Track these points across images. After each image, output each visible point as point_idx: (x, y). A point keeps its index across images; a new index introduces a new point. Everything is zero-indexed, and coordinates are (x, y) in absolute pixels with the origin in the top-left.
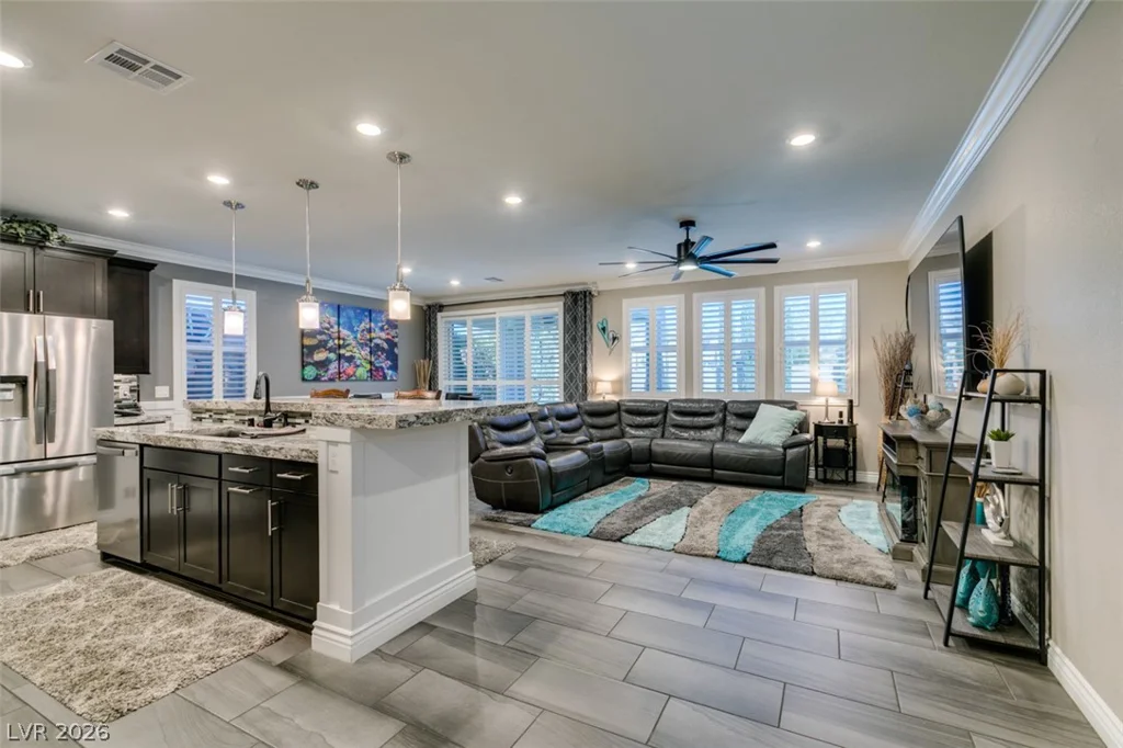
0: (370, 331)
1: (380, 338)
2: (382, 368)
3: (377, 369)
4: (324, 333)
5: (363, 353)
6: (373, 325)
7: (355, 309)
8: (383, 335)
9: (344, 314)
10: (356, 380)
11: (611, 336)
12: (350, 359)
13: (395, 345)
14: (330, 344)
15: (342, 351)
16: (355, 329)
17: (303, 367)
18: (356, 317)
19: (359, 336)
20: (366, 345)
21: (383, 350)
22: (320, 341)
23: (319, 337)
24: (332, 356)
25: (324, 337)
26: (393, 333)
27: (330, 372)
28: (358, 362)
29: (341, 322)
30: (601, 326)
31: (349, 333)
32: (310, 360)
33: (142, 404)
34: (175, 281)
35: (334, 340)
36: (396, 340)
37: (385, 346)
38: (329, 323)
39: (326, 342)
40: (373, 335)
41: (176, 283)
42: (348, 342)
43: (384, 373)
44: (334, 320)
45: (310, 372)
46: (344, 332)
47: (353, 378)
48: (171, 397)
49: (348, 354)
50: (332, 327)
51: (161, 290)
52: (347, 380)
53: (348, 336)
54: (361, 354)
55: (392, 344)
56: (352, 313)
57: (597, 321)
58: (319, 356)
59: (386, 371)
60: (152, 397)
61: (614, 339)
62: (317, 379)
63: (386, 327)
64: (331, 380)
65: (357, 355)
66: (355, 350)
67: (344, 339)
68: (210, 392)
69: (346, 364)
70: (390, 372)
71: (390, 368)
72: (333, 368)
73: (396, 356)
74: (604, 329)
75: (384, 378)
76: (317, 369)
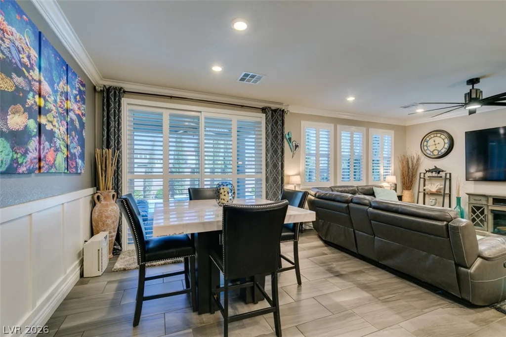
1: (74, 111)
2: (75, 155)
3: (72, 157)
4: (23, 75)
5: (61, 128)
6: (69, 89)
7: (54, 51)
8: (76, 109)
9: (45, 53)
10: (55, 173)
11: (294, 145)
12: (50, 136)
14: (30, 100)
15: (43, 120)
16: (55, 86)
18: (56, 67)
19: (58, 100)
20: (64, 118)
21: (76, 129)
22: (18, 88)
23: (16, 78)
24: (33, 125)
25: (22, 81)
26: (82, 108)
27: (28, 157)
28: (57, 143)
29: (42, 65)
30: (287, 137)
31: (50, 91)
35: (34, 94)
36: (84, 119)
37: (77, 124)
38: (28, 57)
39: (26, 95)
40: (69, 104)
42: (48, 105)
43: (76, 164)
44: (34, 55)
45: (3, 153)
46: (45, 86)
47: (53, 170)
49: (48, 127)
50: (32, 68)
52: (47, 172)
53: (49, 95)
54: (61, 133)
56: (52, 58)
57: (286, 132)
58: (15, 121)
59: (77, 160)
61: (297, 146)
62: (12, 168)
63: (78, 98)
64: (29, 172)
65: (56, 131)
66: (55, 121)
67: (44, 98)
69: (47, 144)
70: (80, 163)
71: (80, 156)
72: (33, 148)
73: (84, 140)
74: (290, 139)
75: (77, 169)
76: (12, 148)
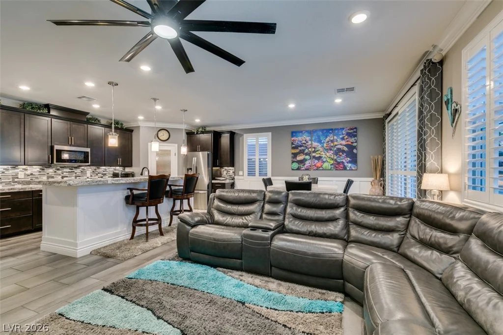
0: (332, 141)
1: (341, 144)
2: (343, 162)
3: (339, 163)
4: (303, 146)
5: (327, 154)
6: (335, 137)
7: (322, 130)
8: (344, 142)
9: (315, 134)
10: (322, 170)
12: (319, 158)
13: (355, 147)
14: (307, 151)
15: (314, 154)
16: (323, 142)
17: (292, 163)
18: (323, 134)
19: (325, 145)
20: (331, 150)
21: (343, 151)
22: (300, 150)
23: (300, 148)
24: (307, 157)
25: (303, 148)
26: (353, 140)
27: (306, 166)
28: (324, 160)
29: (313, 139)
30: (446, 100)
31: (318, 144)
32: (294, 160)
33: (236, 177)
34: (244, 135)
35: (308, 149)
36: (355, 144)
37: (346, 149)
38: (305, 141)
39: (304, 150)
40: (336, 143)
41: (245, 135)
42: (317, 149)
43: (344, 166)
44: (308, 138)
45: (296, 165)
46: (315, 144)
47: (321, 168)
48: (243, 175)
49: (317, 156)
50: (307, 142)
51: (241, 138)
52: (317, 170)
53: (318, 146)
54: (327, 156)
55: (351, 147)
56: (320, 133)
58: (300, 158)
59: (346, 164)
60: (238, 175)
61: (456, 112)
62: (298, 169)
63: (346, 137)
64: (306, 169)
65: (324, 156)
66: (322, 153)
67: (314, 148)
68: (255, 174)
69: (317, 161)
70: (350, 165)
71: (350, 162)
72: (307, 163)
73: (356, 155)
75: (345, 168)
76: (299, 164)
